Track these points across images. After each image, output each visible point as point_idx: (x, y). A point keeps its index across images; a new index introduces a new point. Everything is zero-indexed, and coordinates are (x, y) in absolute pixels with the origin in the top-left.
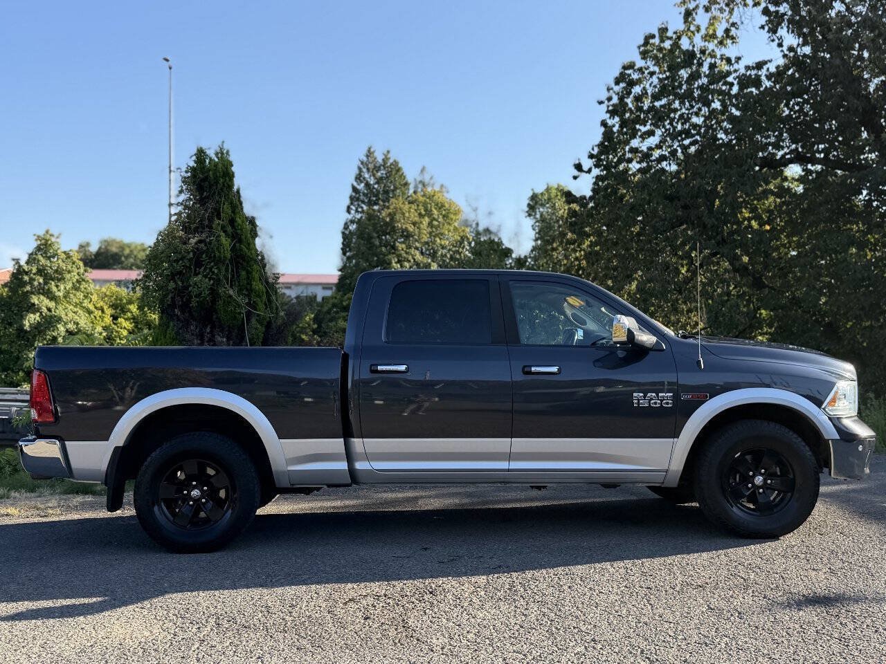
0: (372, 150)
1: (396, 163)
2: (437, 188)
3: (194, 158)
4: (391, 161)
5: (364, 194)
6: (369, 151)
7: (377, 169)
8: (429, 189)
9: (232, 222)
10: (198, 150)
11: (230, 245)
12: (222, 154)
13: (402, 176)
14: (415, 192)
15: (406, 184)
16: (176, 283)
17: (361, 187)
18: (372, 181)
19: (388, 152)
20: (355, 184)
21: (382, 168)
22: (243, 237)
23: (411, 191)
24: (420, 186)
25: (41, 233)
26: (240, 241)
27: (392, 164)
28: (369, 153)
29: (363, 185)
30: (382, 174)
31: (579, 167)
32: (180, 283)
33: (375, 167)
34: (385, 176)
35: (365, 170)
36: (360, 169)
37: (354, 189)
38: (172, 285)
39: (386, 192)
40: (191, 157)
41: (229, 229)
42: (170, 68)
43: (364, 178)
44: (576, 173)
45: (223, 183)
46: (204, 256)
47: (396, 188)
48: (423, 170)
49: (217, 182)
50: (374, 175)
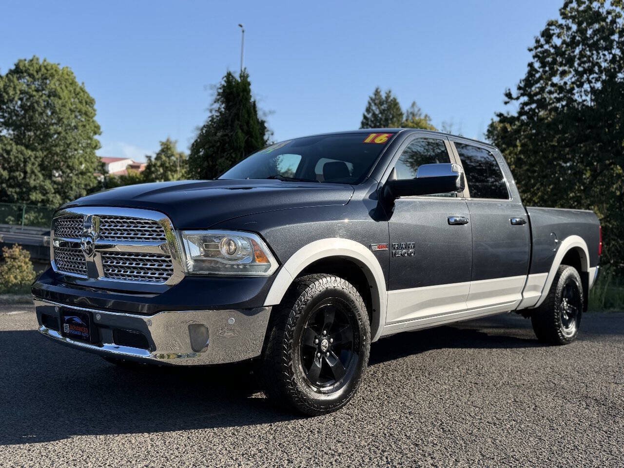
0: (379, 90)
1: (395, 100)
2: (422, 117)
3: (225, 79)
4: (391, 98)
5: (372, 121)
6: (377, 91)
7: (381, 103)
8: (417, 118)
9: (248, 123)
10: (227, 73)
11: (244, 138)
12: (244, 77)
13: (398, 109)
14: (407, 120)
15: (401, 114)
16: (209, 163)
17: (369, 116)
18: (377, 112)
19: (390, 92)
20: (366, 114)
21: (385, 103)
22: (253, 134)
23: (404, 119)
24: (411, 116)
25: (164, 140)
26: (251, 136)
27: (392, 100)
28: (377, 93)
29: (370, 114)
30: (384, 107)
31: (509, 95)
32: (211, 163)
33: (380, 102)
34: (386, 108)
35: (373, 104)
36: (369, 103)
37: (365, 117)
38: (206, 164)
39: (387, 120)
40: (223, 78)
41: (245, 127)
42: (243, 31)
43: (372, 110)
44: (506, 99)
45: (243, 97)
46: (227, 145)
47: (393, 117)
48: (414, 104)
49: (238, 95)
50: (379, 108)
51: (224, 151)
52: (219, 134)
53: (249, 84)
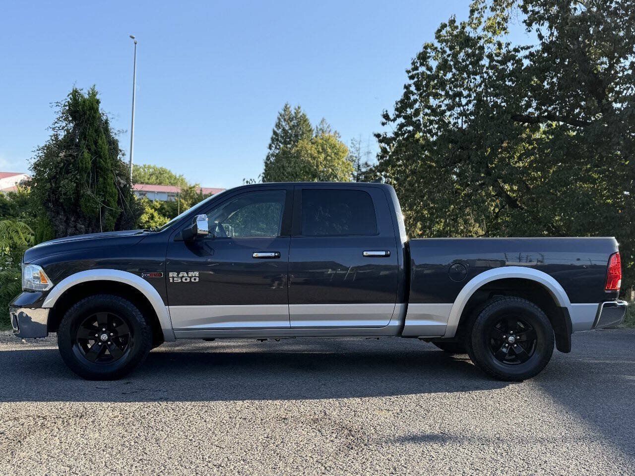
0: (288, 106)
1: (304, 116)
2: (332, 134)
3: (71, 96)
4: (301, 114)
5: (281, 137)
6: (286, 107)
7: (291, 119)
8: (327, 135)
10: (73, 90)
11: (91, 160)
12: (93, 94)
13: (308, 125)
14: (316, 136)
15: (310, 130)
17: (279, 131)
18: (287, 128)
19: (299, 108)
20: (276, 129)
21: (294, 119)
22: (102, 154)
23: (314, 136)
24: (320, 132)
27: (301, 116)
28: (286, 108)
29: (280, 130)
30: (294, 123)
31: (386, 117)
33: (290, 118)
34: (296, 124)
35: (282, 120)
36: (279, 119)
37: (275, 133)
39: (296, 136)
40: (69, 95)
42: (135, 43)
43: (282, 125)
44: (384, 121)
46: (71, 166)
47: (303, 133)
48: (323, 121)
49: (85, 114)
50: (288, 124)
51: (68, 172)
52: (62, 155)
53: (98, 102)
